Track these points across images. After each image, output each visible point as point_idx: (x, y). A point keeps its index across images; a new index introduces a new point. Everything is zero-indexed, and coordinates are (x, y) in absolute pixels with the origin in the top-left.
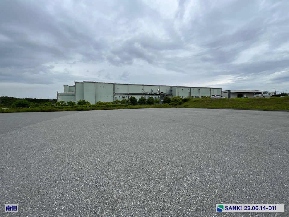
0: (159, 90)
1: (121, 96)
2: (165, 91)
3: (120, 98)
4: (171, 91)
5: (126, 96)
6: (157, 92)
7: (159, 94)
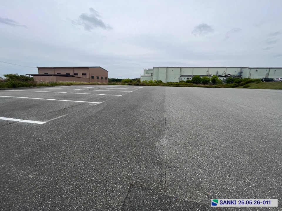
0: (226, 72)
1: (186, 78)
2: (233, 73)
3: (185, 79)
4: (241, 72)
5: (190, 78)
6: (223, 74)
7: (225, 76)
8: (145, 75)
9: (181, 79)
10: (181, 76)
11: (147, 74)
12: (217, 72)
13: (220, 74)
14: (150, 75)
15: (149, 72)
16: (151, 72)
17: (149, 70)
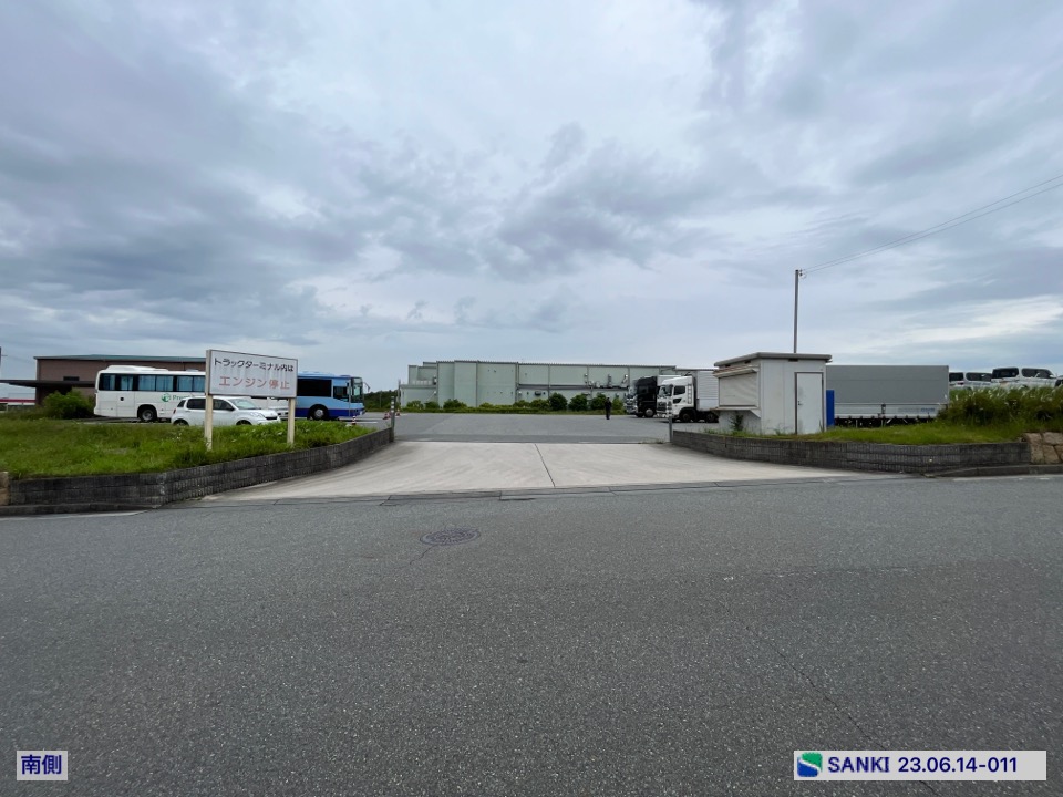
0: (629, 378)
1: (532, 392)
5: (543, 392)
6: (623, 382)
8: (414, 382)
9: (520, 395)
10: (520, 386)
11: (419, 378)
12: (609, 378)
13: (616, 382)
14: (430, 383)
15: (428, 372)
16: (433, 373)
17: (427, 365)
